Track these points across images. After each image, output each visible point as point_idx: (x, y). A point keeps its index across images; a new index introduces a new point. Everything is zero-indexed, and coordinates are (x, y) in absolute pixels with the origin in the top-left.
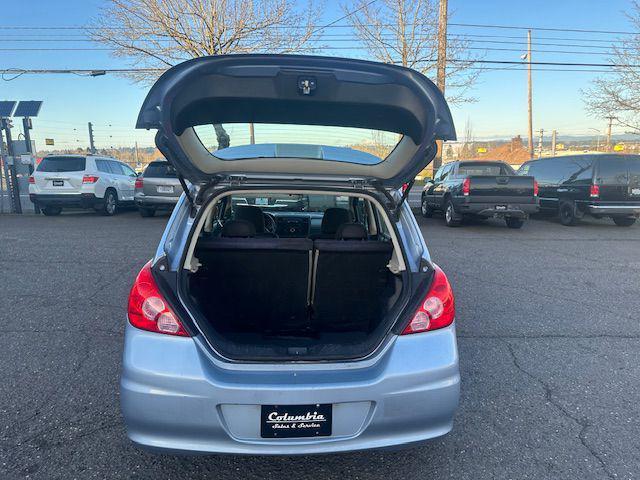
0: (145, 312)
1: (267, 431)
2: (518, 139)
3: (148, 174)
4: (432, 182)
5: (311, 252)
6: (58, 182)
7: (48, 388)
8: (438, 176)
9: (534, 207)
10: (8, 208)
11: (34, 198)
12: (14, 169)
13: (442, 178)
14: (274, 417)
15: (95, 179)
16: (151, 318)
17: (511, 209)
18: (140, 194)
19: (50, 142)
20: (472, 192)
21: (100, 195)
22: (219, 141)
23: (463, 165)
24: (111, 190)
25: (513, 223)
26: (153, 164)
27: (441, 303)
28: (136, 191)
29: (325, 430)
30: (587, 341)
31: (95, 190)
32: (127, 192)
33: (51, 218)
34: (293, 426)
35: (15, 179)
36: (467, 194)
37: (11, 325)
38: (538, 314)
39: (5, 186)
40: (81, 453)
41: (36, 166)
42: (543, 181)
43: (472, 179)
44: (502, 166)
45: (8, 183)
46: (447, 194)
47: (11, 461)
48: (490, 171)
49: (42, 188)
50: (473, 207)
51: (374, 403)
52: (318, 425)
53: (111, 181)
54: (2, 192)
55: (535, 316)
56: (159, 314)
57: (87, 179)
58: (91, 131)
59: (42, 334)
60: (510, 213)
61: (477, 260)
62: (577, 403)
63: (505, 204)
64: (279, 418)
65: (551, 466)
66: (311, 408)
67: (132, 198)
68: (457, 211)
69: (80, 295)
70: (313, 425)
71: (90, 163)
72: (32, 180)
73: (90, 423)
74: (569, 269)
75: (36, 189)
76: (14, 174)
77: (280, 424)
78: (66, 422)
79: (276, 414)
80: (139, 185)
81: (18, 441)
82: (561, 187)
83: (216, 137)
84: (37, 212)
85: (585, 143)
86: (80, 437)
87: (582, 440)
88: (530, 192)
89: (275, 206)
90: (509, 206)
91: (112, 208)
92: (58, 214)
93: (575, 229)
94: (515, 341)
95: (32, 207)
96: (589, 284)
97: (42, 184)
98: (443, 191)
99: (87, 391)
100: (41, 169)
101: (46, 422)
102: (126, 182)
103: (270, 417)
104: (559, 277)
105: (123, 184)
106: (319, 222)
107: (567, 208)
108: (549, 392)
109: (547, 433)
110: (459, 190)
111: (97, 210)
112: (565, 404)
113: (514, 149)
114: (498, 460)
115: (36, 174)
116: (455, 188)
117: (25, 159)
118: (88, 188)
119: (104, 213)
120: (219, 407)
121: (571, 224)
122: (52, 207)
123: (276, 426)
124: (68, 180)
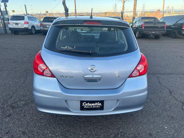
0: (39, 69)
1: (82, 108)
2: (159, 10)
3: (44, 21)
4: (132, 24)
5: (96, 48)
6: (17, 24)
7: (14, 89)
8: (134, 22)
9: (164, 32)
10: (3, 32)
11: (10, 29)
12: (3, 19)
13: (136, 22)
14: (84, 104)
15: (28, 23)
16: (42, 71)
17: (157, 33)
18: (42, 28)
19: (13, 11)
20: (145, 27)
21: (30, 28)
22: (65, 10)
23: (143, 18)
24: (33, 27)
25: (157, 37)
26: (45, 18)
27: (143, 67)
28: (41, 27)
29: (102, 108)
30: (182, 76)
31: (28, 26)
32: (38, 27)
33: (16, 35)
34: (91, 107)
35: (4, 23)
36: (144, 28)
37: (3, 69)
38: (166, 67)
39: (2, 25)
40: (25, 110)
41: (10, 19)
42: (168, 24)
43: (146, 23)
44: (155, 18)
45: (2, 24)
46: (137, 28)
47: (3, 112)
48: (151, 20)
49: (12, 25)
50: (145, 32)
51: (118, 100)
52: (99, 107)
53: (33, 23)
54: (1, 27)
55: (165, 67)
56: (44, 69)
57: (25, 23)
58: (26, 7)
59: (13, 72)
60: (156, 34)
61: (146, 49)
62: (180, 96)
63: (155, 31)
64: (86, 104)
65: (173, 117)
66: (97, 102)
67: (40, 29)
68: (140, 33)
69: (24, 59)
70: (97, 107)
71: (26, 18)
72: (9, 23)
73: (27, 100)
74: (175, 52)
75: (10, 26)
76: (4, 21)
77: (87, 106)
78: (20, 100)
79: (85, 103)
80: (41, 25)
81: (5, 106)
82: (173, 26)
83: (64, 9)
84: (12, 33)
85: (179, 12)
86: (24, 105)
87: (182, 109)
88: (163, 27)
89: (83, 32)
90: (156, 32)
91: (34, 32)
92: (18, 34)
93: (176, 39)
94: (159, 75)
95: (10, 32)
96: (181, 57)
97: (12, 24)
98: (136, 27)
99: (26, 90)
100: (11, 20)
101: (14, 100)
102: (38, 24)
103: (83, 104)
104: (172, 55)
105: (36, 25)
106: (98, 37)
107: (174, 32)
108: (171, 93)
109: (171, 106)
110: (141, 27)
111: (29, 32)
112: (176, 96)
113: (157, 13)
114: (156, 115)
115: (10, 21)
116: (140, 26)
117: (6, 16)
118: (26, 26)
119: (31, 34)
120: (66, 101)
121: (175, 38)
122: (16, 32)
123: (85, 107)
124: (20, 23)
